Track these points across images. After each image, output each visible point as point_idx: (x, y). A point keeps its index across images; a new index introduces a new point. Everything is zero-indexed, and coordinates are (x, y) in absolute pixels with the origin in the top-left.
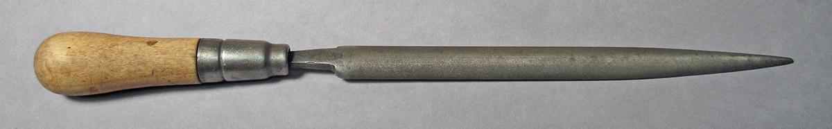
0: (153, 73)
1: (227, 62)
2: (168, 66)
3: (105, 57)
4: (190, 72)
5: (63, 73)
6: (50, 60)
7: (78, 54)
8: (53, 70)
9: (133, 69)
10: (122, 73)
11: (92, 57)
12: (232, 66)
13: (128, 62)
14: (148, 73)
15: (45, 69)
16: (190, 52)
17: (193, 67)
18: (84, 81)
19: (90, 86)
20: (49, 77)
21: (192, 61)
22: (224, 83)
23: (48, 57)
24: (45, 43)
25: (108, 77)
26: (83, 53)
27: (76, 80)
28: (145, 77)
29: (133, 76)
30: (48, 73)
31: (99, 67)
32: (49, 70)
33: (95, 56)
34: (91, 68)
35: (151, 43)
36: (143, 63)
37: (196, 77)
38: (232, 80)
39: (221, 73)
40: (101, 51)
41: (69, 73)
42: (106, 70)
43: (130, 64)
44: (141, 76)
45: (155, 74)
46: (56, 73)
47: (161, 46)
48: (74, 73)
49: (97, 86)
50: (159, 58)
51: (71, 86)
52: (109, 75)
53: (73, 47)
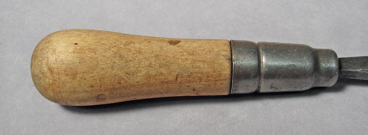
0: (177, 78)
1: (268, 67)
2: (197, 70)
3: (120, 56)
4: (223, 78)
5: (67, 75)
6: (52, 59)
7: (87, 52)
8: (56, 70)
9: (153, 72)
10: (139, 78)
11: (104, 56)
12: (273, 74)
13: (147, 63)
14: (171, 78)
15: (45, 69)
16: (224, 53)
17: (227, 72)
18: (92, 86)
19: (98, 93)
20: (49, 80)
21: (227, 64)
22: (257, 95)
23: (49, 55)
24: (47, 40)
25: (122, 82)
26: (94, 51)
27: (82, 84)
28: (167, 83)
29: (152, 81)
30: (48, 74)
31: (112, 68)
32: (51, 70)
33: (108, 55)
34: (103, 69)
35: (174, 42)
36: (165, 65)
37: (228, 86)
38: (269, 90)
39: (259, 80)
40: (115, 50)
41: (74, 76)
42: (121, 74)
43: (150, 65)
44: (162, 82)
45: (179, 80)
46: (58, 74)
47: (186, 45)
48: (81, 75)
49: (107, 93)
50: (186, 59)
51: (75, 92)
52: (123, 79)
53: (81, 44)
